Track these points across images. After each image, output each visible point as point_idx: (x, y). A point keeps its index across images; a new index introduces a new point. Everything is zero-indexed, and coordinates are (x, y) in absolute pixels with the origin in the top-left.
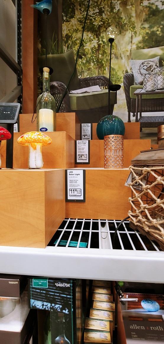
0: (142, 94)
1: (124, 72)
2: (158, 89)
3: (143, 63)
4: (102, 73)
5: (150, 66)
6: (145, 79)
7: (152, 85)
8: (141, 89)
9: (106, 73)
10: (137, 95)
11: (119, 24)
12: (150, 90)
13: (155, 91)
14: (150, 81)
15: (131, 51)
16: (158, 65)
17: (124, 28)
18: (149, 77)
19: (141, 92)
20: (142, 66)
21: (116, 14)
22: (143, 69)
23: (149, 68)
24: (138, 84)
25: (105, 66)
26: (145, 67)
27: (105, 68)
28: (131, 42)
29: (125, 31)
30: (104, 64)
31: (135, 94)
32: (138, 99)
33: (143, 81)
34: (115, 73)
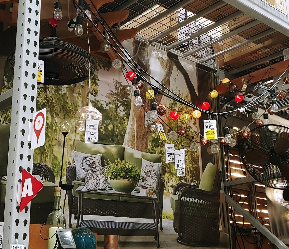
0: (84, 192)
1: (67, 164)
2: (99, 189)
3: (86, 158)
4: (44, 161)
5: (93, 163)
6: (88, 176)
7: (94, 184)
8: (83, 187)
9: (47, 161)
10: (79, 192)
11: (64, 108)
12: (91, 189)
13: (96, 190)
14: (92, 179)
15: (74, 141)
16: (100, 163)
17: (69, 114)
18: (91, 174)
19: (83, 190)
20: (85, 160)
21: (62, 96)
22: (86, 164)
23: (92, 165)
24: (80, 180)
25: (47, 152)
26: (88, 163)
27: (47, 154)
28: (75, 131)
29: (70, 117)
30: (46, 150)
31: (77, 192)
32: (80, 198)
33: (85, 178)
34: (57, 163)
